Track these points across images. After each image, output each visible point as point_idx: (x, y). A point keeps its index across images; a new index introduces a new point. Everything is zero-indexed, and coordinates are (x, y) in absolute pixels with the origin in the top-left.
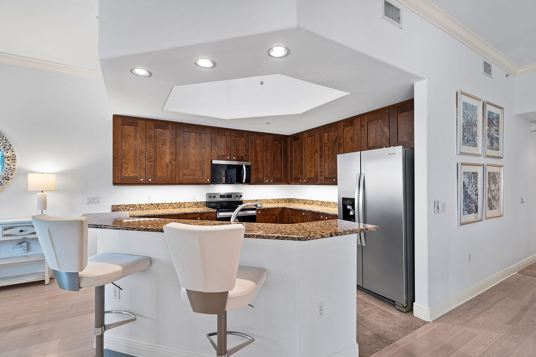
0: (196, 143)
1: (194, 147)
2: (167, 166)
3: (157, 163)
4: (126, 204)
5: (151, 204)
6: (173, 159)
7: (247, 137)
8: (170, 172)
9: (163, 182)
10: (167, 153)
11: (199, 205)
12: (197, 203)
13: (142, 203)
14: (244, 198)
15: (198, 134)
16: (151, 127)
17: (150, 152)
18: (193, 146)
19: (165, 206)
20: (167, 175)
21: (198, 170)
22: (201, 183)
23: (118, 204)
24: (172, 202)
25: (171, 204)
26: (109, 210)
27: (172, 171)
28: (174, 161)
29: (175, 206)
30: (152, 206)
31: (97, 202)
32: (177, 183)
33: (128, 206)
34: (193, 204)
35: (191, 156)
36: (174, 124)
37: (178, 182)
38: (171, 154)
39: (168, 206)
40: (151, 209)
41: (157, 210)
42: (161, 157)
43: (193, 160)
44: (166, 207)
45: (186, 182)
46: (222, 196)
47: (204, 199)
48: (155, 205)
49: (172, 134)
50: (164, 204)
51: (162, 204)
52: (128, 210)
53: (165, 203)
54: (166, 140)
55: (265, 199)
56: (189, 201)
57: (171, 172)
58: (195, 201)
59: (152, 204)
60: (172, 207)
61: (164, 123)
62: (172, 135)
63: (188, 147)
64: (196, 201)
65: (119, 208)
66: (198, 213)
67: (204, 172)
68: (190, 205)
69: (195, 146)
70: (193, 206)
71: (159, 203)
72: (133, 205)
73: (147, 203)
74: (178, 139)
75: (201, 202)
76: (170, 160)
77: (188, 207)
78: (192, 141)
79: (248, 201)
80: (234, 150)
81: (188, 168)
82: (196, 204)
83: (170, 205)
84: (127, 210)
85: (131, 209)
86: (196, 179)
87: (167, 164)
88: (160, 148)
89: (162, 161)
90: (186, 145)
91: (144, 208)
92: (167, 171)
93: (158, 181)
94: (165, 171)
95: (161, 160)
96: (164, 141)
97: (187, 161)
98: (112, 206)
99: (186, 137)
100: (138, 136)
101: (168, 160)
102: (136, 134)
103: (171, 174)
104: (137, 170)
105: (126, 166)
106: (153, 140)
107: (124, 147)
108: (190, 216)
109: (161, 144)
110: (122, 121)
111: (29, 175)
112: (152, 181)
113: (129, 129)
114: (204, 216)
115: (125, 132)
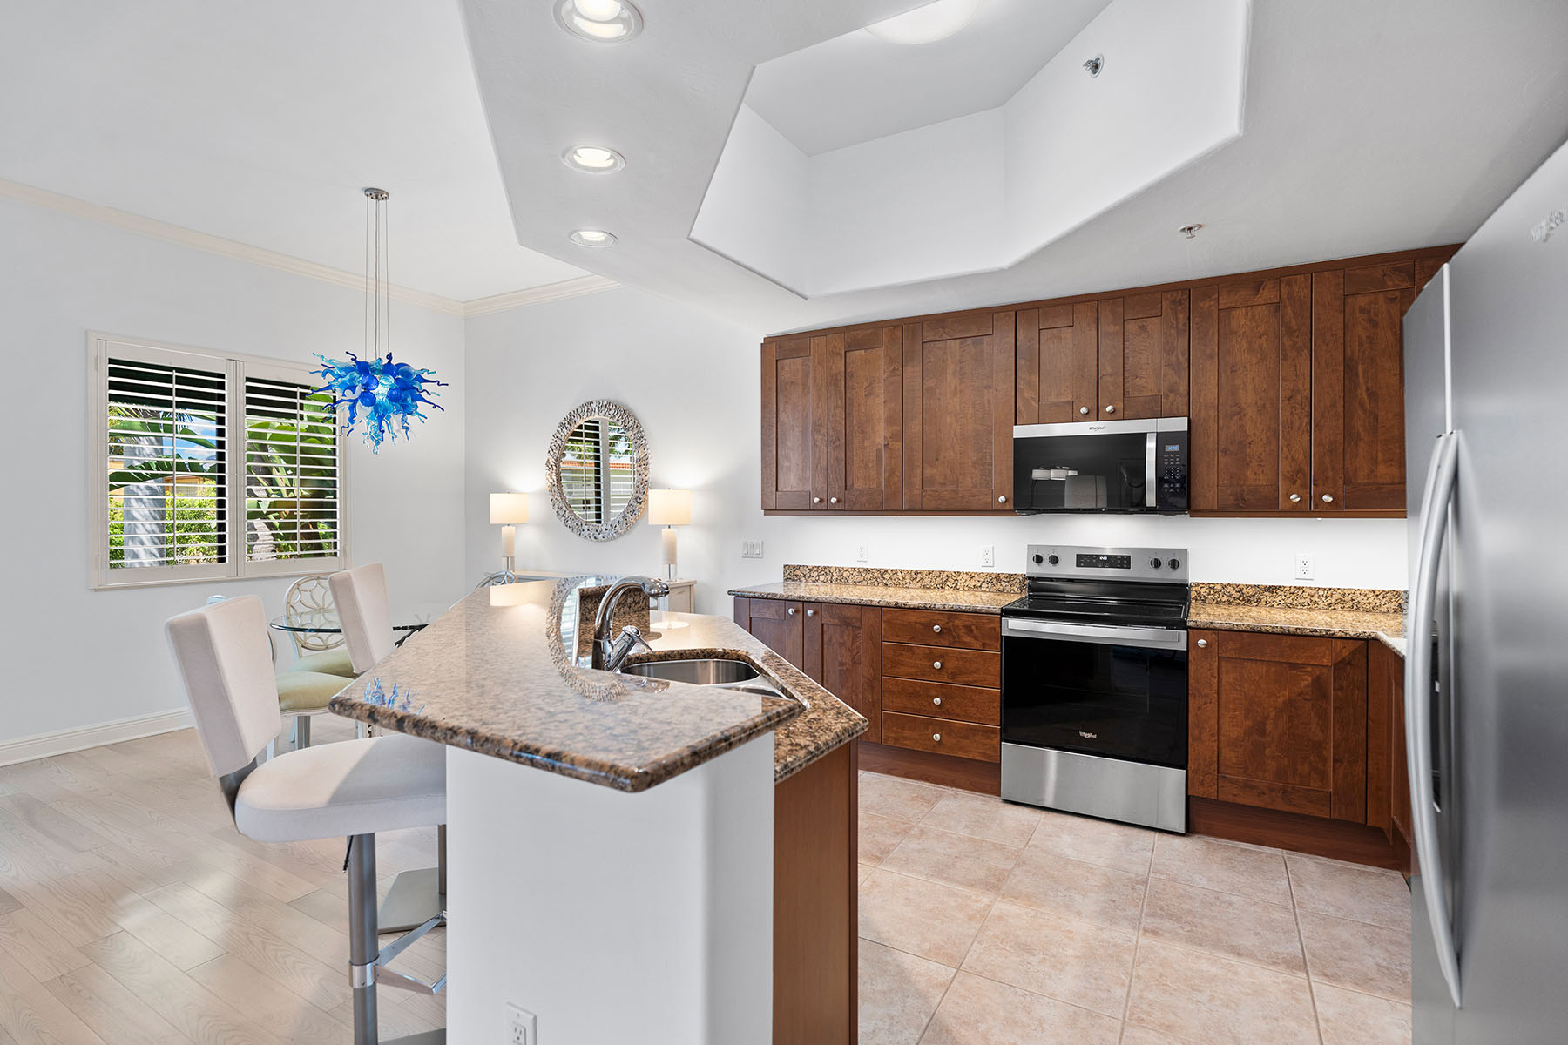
0: (965, 374)
1: (956, 388)
2: (879, 457)
3: (855, 452)
4: (811, 564)
5: (865, 570)
6: (893, 436)
7: (1179, 308)
8: (887, 475)
9: (867, 507)
10: (880, 419)
11: (1004, 584)
12: (998, 578)
13: (846, 566)
14: (1197, 574)
15: (969, 341)
16: (837, 351)
17: (836, 421)
18: (953, 385)
19: (901, 578)
20: (879, 485)
21: (970, 464)
22: (980, 507)
23: (796, 564)
24: (920, 568)
25: (917, 573)
26: (779, 577)
27: (891, 473)
28: (897, 441)
29: (927, 581)
30: (868, 576)
31: (760, 556)
32: (906, 510)
33: (815, 569)
34: (982, 580)
35: (948, 419)
36: (895, 327)
37: (907, 507)
38: (889, 421)
39: (908, 581)
40: (864, 583)
41: (881, 588)
42: (862, 432)
43: (952, 432)
44: (904, 582)
45: (933, 505)
46: (1084, 560)
47: (1021, 566)
48: (876, 574)
49: (891, 358)
50: (899, 574)
51: (892, 571)
52: (814, 582)
53: (901, 571)
54: (874, 381)
55: (1328, 586)
56: (972, 570)
57: (889, 476)
58: (990, 571)
59: (867, 571)
60: (920, 583)
61: (869, 332)
62: (891, 361)
63: (938, 391)
64: (996, 570)
65: (798, 572)
66: (936, 610)
67: (990, 472)
68: (972, 583)
69: (962, 382)
70: (984, 585)
71: (886, 567)
72: (825, 568)
73: (857, 565)
74: (908, 369)
75: (1010, 576)
76: (885, 438)
77: (966, 588)
78: (951, 368)
79: (1219, 587)
80: (1111, 375)
81: (937, 460)
82: (994, 581)
83: (915, 576)
84: (814, 579)
85: (822, 578)
86: (963, 497)
87: (879, 451)
88: (859, 405)
89: (867, 443)
90: (932, 385)
91: (850, 581)
92: (879, 473)
93: (854, 504)
94: (874, 473)
95: (863, 441)
96: (871, 384)
97: (934, 436)
98: (785, 566)
99: (933, 359)
100: (811, 382)
101: (881, 441)
102: (806, 376)
103: (888, 481)
104: (809, 474)
105: (786, 464)
106: (843, 385)
107: (782, 416)
108: (912, 618)
109: (863, 393)
110: (779, 350)
111: (652, 493)
112: (838, 501)
113: (792, 367)
114: (957, 622)
115: (785, 376)
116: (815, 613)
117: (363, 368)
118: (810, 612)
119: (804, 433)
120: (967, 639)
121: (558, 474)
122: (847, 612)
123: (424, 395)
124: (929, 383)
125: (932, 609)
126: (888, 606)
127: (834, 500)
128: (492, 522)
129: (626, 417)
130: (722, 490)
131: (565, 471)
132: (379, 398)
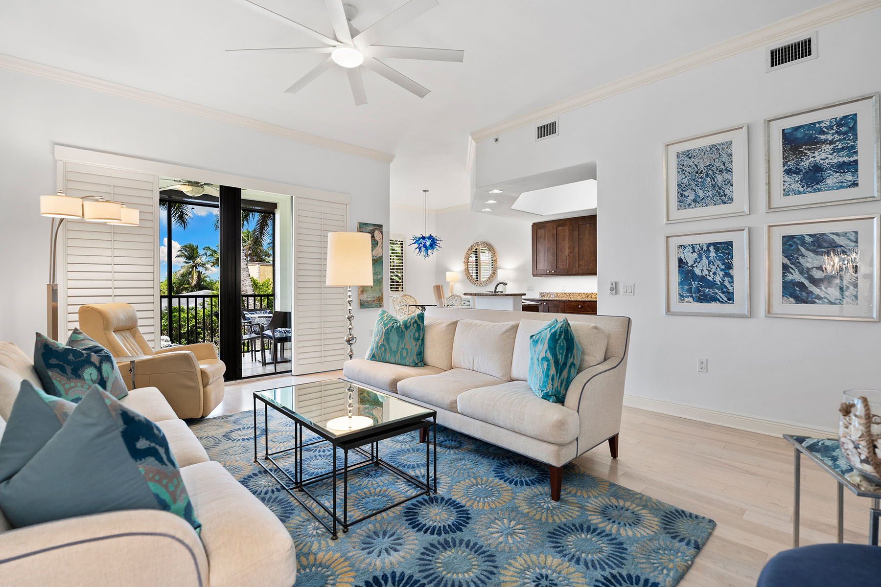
2: (566, 259)
3: (559, 257)
4: (548, 292)
6: (570, 252)
8: (568, 264)
9: (563, 273)
10: (566, 247)
13: (559, 292)
17: (554, 248)
19: (575, 295)
20: (566, 267)
23: (544, 292)
27: (570, 263)
28: (571, 254)
31: (532, 290)
32: (575, 274)
35: (586, 247)
36: (571, 220)
38: (569, 248)
43: (587, 251)
45: (582, 272)
48: (568, 295)
54: (565, 236)
59: (565, 293)
61: (563, 221)
62: (569, 230)
63: (583, 239)
65: (544, 295)
73: (562, 292)
74: (574, 233)
78: (587, 232)
81: (583, 259)
85: (551, 296)
87: (566, 257)
88: (561, 243)
89: (563, 255)
91: (560, 297)
92: (566, 263)
93: (559, 273)
97: (582, 252)
98: (540, 293)
100: (546, 237)
101: (567, 254)
102: (545, 235)
103: (569, 266)
104: (546, 264)
105: (539, 261)
106: (556, 238)
107: (538, 246)
108: (573, 304)
109: (562, 240)
110: (537, 227)
111: (499, 270)
112: (555, 272)
113: (541, 232)
114: (586, 305)
115: (539, 235)
116: (546, 304)
117: (424, 238)
118: (545, 303)
119: (544, 252)
120: (588, 309)
121: (468, 265)
122: (555, 303)
123: (438, 244)
124: (581, 237)
125: (579, 301)
126: (567, 301)
127: (553, 272)
128: (447, 281)
129: (490, 248)
130: (520, 269)
131: (470, 267)
132: (428, 246)
